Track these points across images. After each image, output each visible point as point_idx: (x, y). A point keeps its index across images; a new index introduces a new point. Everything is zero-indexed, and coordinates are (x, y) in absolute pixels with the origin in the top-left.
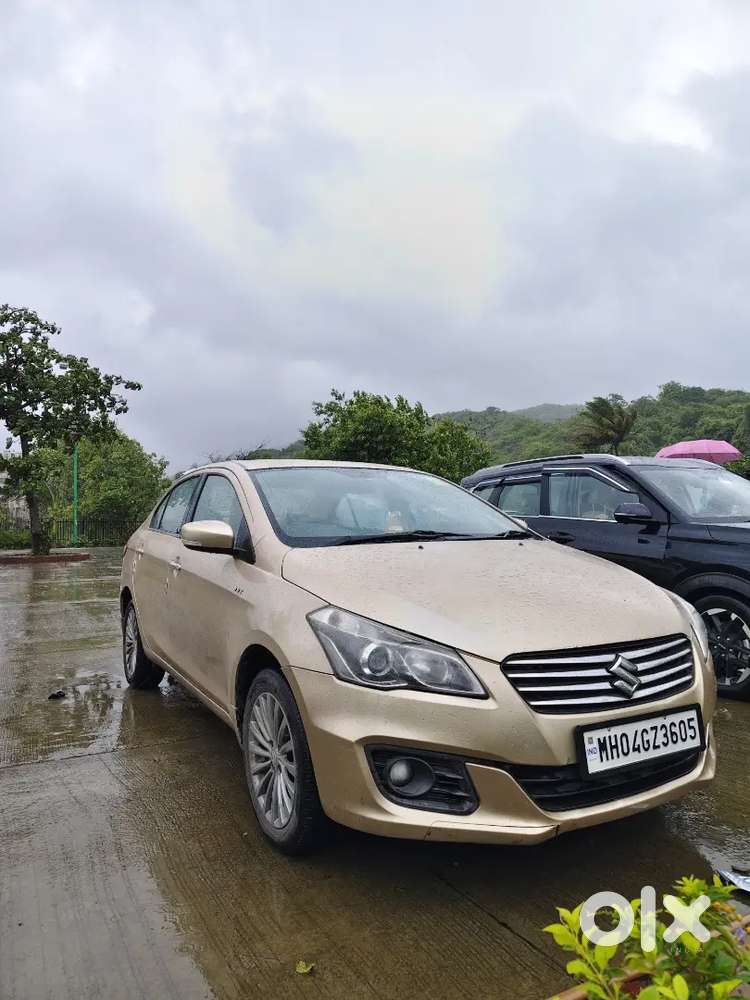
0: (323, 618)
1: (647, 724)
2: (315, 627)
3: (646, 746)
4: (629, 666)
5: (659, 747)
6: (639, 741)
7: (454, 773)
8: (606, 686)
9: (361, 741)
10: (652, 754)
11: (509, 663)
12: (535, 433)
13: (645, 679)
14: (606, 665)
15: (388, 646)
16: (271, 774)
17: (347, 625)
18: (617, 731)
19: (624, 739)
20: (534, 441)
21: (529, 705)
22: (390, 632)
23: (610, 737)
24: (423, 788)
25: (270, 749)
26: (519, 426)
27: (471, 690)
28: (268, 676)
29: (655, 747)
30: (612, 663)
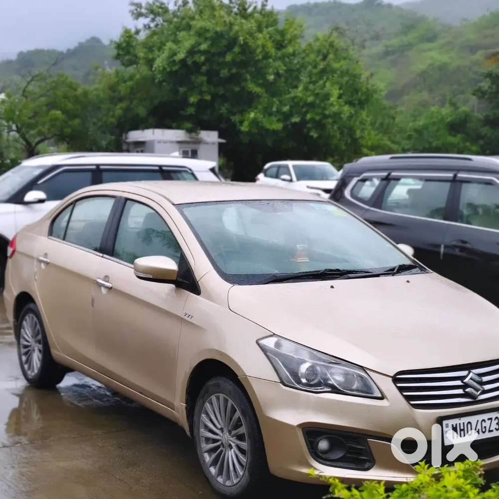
0: (270, 343)
1: (485, 416)
2: (264, 349)
3: (484, 430)
4: (477, 378)
5: (492, 431)
6: (479, 427)
7: (360, 445)
8: (460, 391)
9: (300, 426)
10: (488, 435)
11: (397, 377)
12: (431, 38)
13: (487, 387)
14: (461, 378)
15: (317, 364)
16: (222, 451)
17: (287, 349)
18: (465, 420)
19: (469, 425)
20: (430, 50)
21: (409, 403)
22: (319, 355)
23: (460, 424)
24: (339, 454)
25: (221, 435)
26: (408, 28)
27: (372, 394)
28: (221, 382)
29: (490, 431)
30: (465, 377)
